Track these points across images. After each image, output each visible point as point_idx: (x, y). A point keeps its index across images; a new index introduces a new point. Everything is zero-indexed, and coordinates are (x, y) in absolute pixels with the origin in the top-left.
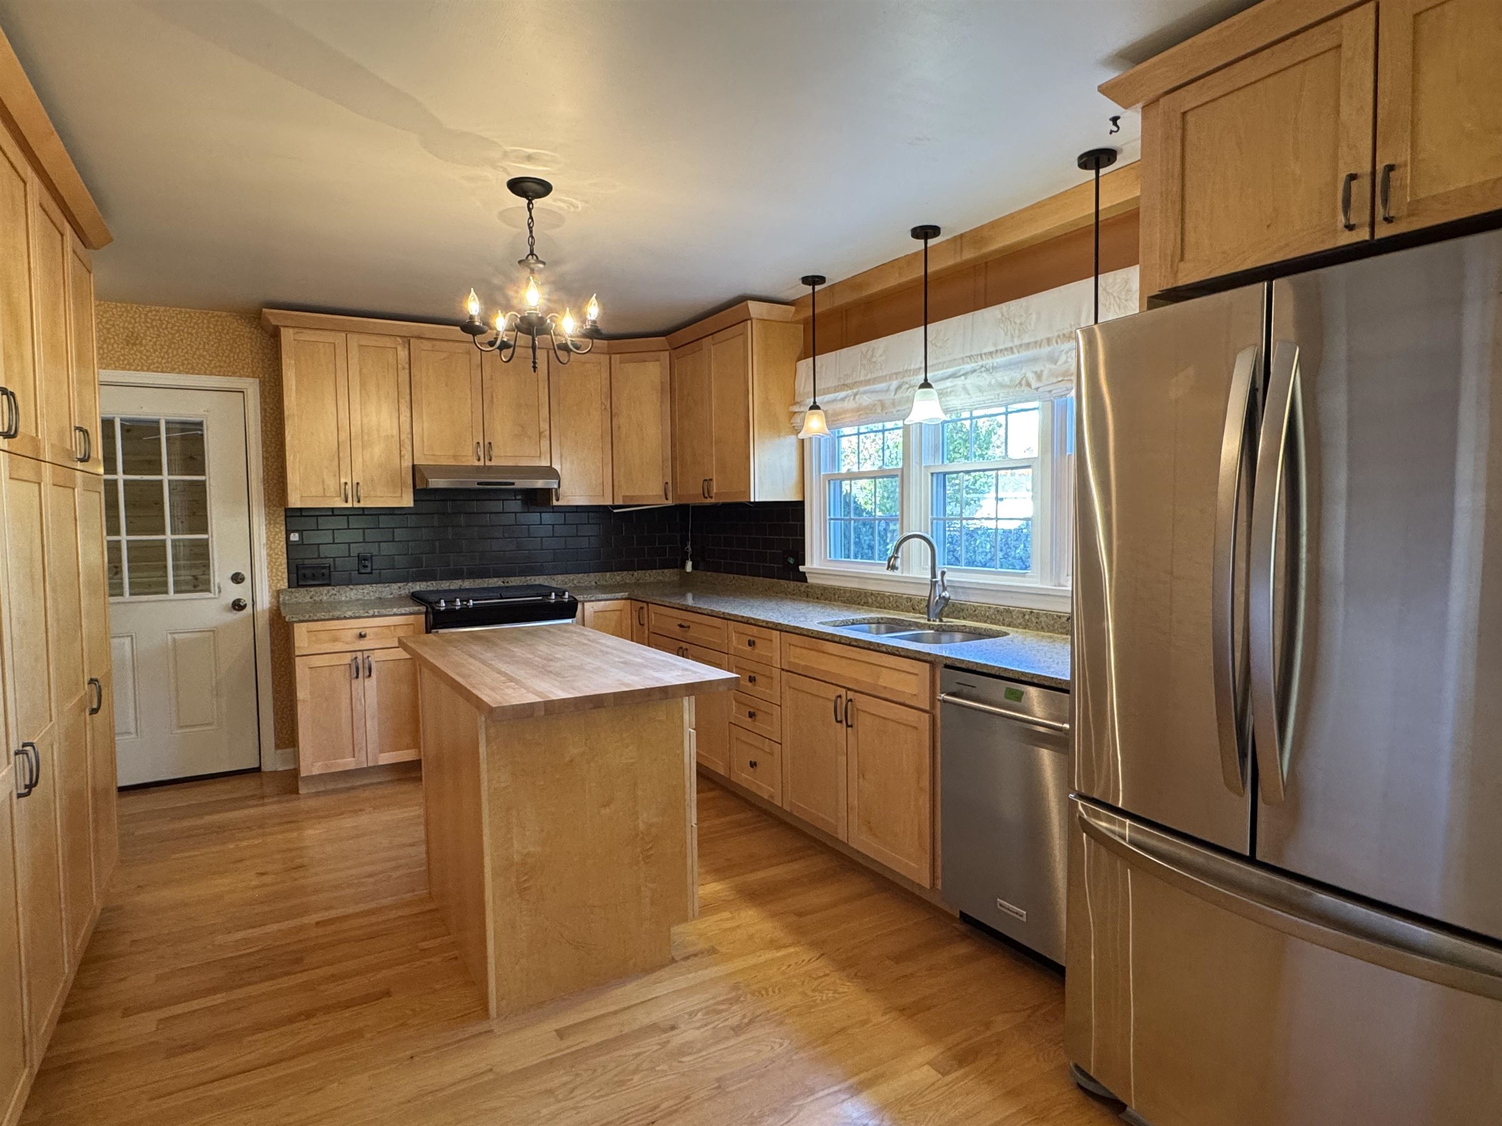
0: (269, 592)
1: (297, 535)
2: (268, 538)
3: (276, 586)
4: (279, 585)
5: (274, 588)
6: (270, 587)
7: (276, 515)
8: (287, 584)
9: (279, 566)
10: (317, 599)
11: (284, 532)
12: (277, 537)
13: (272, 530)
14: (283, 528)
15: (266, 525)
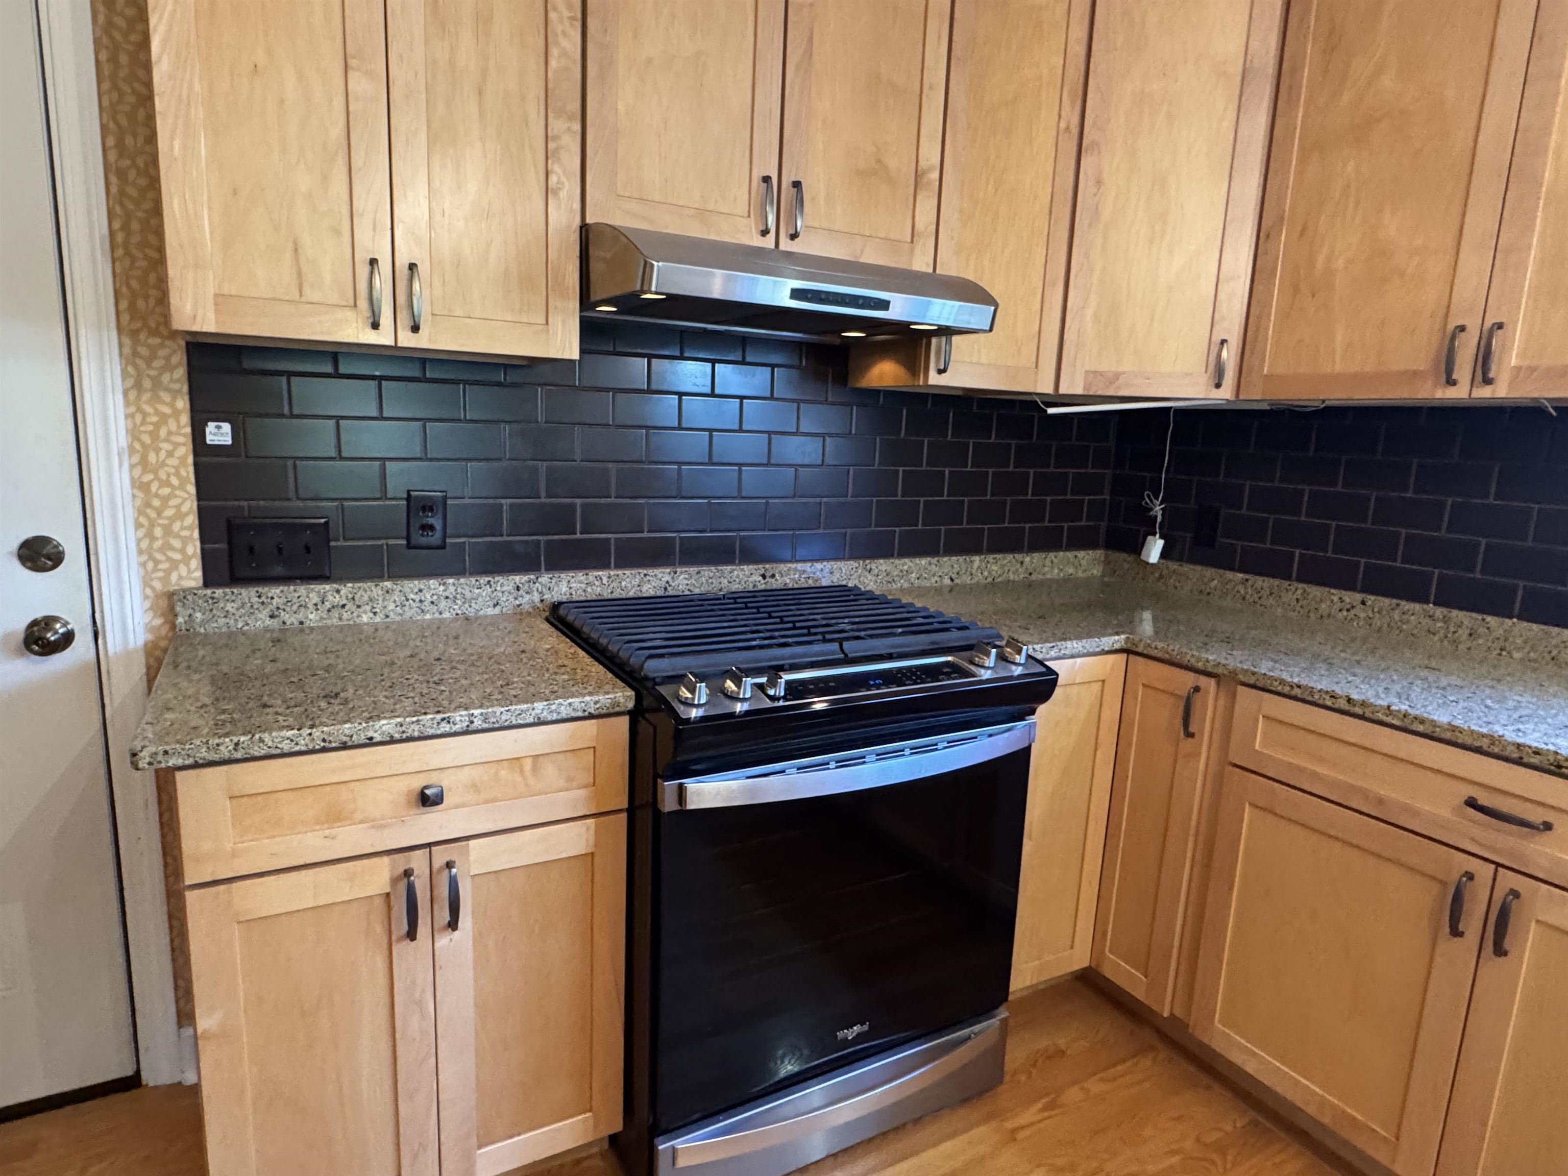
0: (146, 597)
1: (226, 427)
2: (134, 434)
3: (165, 580)
4: (174, 577)
5: (158, 585)
6: (146, 583)
7: (157, 363)
8: (199, 574)
9: (172, 520)
10: (291, 619)
11: (185, 419)
12: (163, 432)
13: (148, 409)
14: (183, 403)
15: (125, 393)
